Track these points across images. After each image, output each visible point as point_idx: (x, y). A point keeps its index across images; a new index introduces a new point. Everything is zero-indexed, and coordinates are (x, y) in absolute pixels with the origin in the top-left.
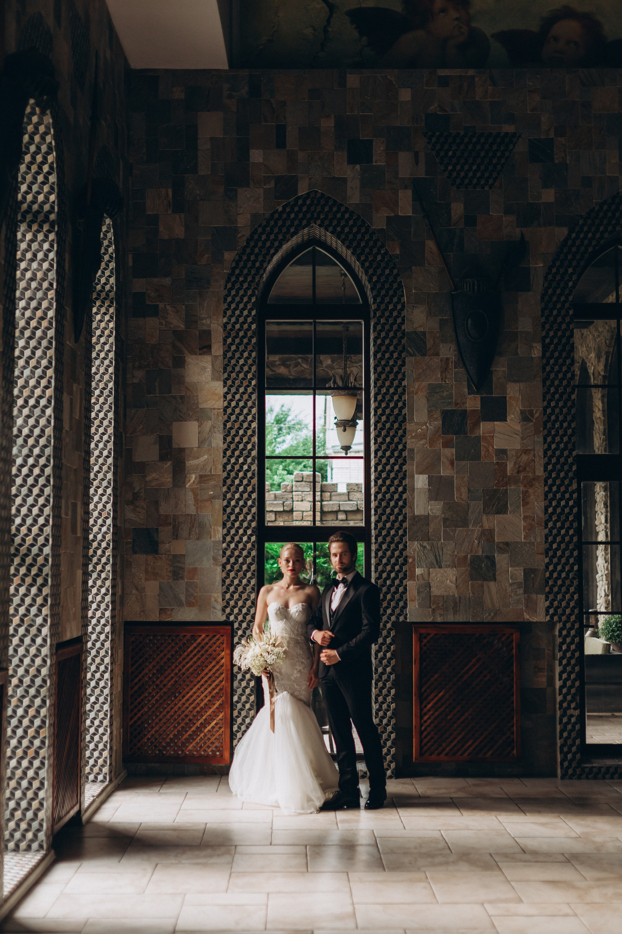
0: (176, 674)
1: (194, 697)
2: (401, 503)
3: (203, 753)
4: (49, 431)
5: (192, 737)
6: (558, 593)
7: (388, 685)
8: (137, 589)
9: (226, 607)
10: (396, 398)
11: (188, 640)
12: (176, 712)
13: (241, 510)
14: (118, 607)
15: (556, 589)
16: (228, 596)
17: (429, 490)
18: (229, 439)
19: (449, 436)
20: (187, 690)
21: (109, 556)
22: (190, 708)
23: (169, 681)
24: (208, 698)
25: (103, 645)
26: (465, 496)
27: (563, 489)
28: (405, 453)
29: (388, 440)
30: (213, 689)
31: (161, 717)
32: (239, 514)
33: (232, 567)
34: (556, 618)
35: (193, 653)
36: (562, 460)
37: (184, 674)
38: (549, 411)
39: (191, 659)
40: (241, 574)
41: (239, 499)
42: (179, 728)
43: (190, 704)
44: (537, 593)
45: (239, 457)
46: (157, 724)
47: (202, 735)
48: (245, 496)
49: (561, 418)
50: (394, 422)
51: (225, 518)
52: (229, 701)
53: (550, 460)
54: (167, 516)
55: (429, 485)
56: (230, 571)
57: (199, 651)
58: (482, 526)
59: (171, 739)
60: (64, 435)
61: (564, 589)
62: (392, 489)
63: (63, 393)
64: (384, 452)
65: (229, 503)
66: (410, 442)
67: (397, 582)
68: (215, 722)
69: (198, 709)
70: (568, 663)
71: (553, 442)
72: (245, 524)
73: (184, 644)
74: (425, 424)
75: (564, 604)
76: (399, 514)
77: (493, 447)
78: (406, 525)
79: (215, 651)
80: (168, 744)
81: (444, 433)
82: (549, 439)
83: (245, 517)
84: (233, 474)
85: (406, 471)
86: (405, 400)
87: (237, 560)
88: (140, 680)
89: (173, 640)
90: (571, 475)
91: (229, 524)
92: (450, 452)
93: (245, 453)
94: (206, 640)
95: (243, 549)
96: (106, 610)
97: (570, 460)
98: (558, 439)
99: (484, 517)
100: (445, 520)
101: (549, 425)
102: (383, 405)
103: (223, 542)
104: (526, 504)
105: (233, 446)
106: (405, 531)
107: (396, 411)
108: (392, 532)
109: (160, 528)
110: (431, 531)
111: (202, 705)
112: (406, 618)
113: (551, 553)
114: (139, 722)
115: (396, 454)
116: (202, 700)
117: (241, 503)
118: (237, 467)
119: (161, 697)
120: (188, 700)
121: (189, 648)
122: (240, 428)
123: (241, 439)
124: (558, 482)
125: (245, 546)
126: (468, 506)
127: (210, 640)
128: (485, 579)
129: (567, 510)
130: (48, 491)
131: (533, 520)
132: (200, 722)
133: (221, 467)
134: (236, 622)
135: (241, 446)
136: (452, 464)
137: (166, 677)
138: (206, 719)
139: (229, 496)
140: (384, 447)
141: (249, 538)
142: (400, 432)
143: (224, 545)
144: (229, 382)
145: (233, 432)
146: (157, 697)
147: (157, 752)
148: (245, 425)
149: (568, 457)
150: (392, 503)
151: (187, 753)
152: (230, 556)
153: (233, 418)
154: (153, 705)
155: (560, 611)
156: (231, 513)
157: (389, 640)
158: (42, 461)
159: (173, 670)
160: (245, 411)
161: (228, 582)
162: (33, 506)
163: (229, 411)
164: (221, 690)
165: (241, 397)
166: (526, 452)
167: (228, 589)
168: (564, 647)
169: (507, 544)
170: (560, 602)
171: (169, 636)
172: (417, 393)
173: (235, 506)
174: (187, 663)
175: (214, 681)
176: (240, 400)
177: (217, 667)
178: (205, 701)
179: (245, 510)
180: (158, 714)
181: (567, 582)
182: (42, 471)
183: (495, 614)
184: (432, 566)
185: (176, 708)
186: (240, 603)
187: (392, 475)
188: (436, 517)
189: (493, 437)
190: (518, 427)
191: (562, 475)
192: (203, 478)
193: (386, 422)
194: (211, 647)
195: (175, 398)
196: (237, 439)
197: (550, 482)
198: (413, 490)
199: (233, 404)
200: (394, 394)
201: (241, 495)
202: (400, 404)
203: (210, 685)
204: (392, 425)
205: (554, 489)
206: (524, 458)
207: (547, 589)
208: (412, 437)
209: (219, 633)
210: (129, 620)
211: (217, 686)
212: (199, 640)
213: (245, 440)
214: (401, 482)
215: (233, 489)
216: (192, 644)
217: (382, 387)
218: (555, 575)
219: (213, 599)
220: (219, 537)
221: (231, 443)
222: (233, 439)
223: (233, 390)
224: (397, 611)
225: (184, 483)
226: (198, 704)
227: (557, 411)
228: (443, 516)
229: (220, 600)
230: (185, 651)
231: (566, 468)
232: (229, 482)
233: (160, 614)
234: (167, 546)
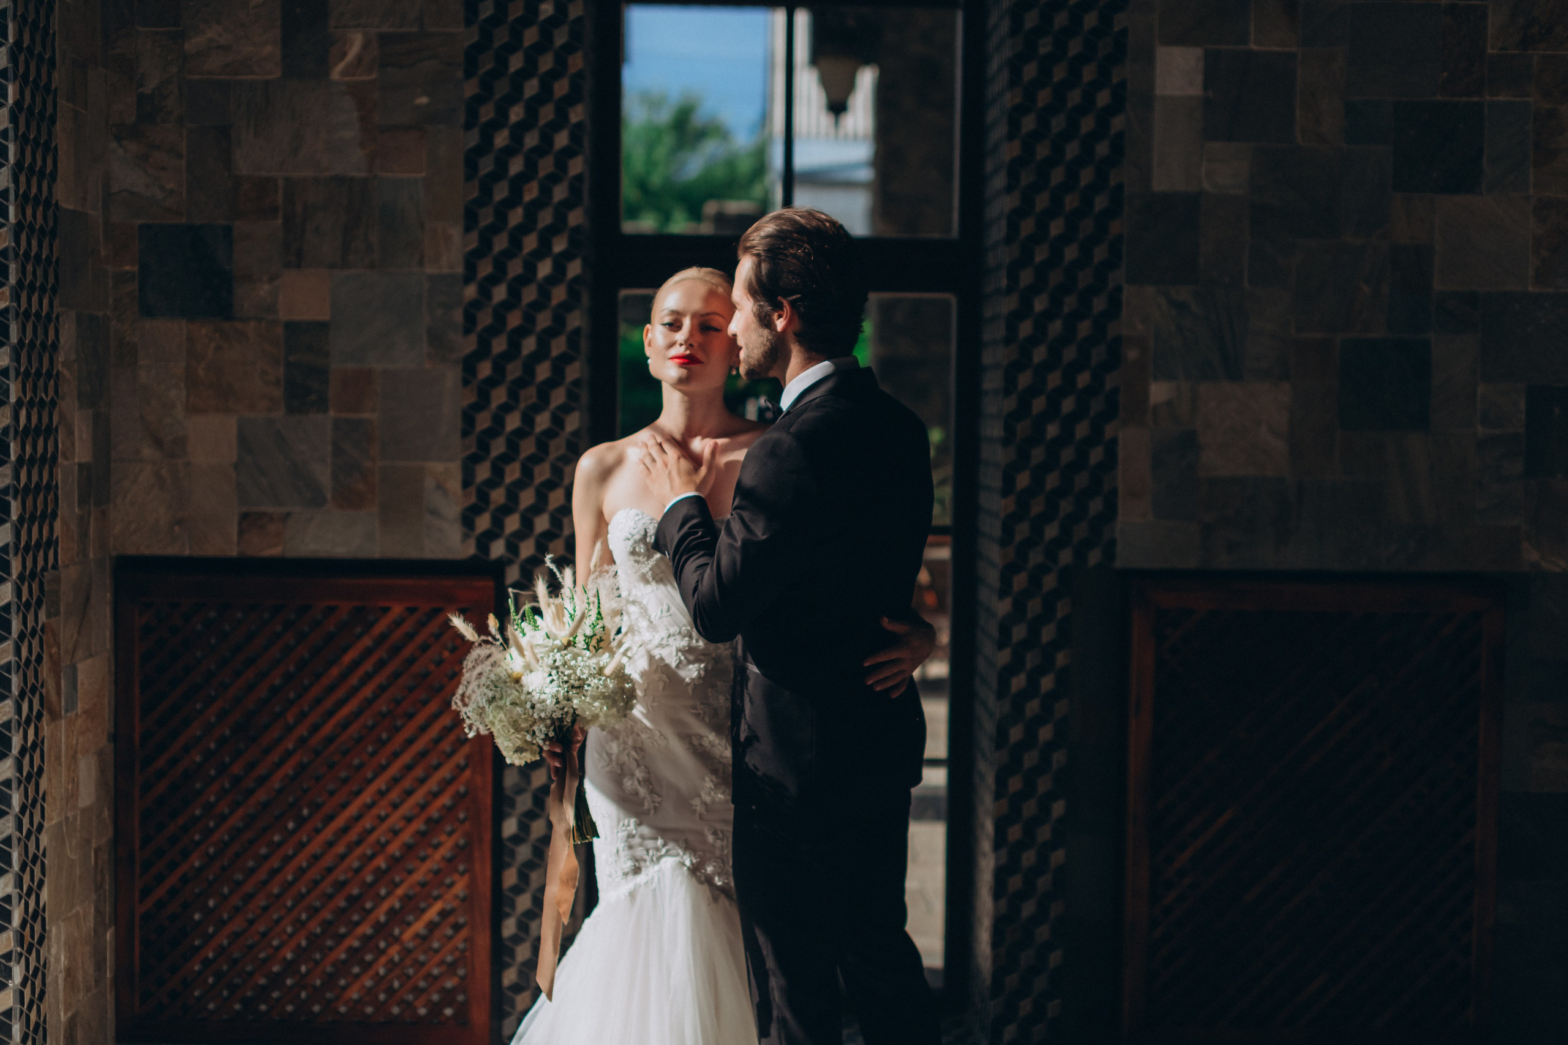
0: (302, 740)
1: (367, 823)
3: (397, 1012)
5: (358, 959)
7: (1044, 785)
8: (158, 443)
9: (475, 509)
11: (341, 626)
12: (302, 871)
13: (531, 165)
16: (483, 472)
17: (1207, 103)
20: (341, 795)
22: (354, 859)
23: (279, 765)
24: (419, 825)
26: (1331, 125)
30: (432, 798)
31: (249, 887)
32: (524, 178)
33: (500, 370)
35: (360, 672)
37: (330, 740)
39: (355, 690)
40: (529, 395)
41: (525, 126)
42: (315, 926)
43: (351, 847)
46: (237, 910)
47: (394, 952)
48: (546, 113)
51: (474, 191)
52: (488, 836)
54: (262, 185)
55: (1206, 86)
56: (492, 382)
58: (1387, 236)
59: (286, 964)
62: (1075, 97)
65: (487, 138)
67: (1082, 430)
68: (438, 906)
69: (381, 862)
72: (546, 218)
73: (329, 638)
76: (1093, 188)
78: (1119, 227)
80: (276, 981)
83: (546, 191)
84: (501, 35)
85: (1124, 32)
87: (514, 346)
88: (174, 762)
89: (288, 624)
91: (486, 218)
94: (407, 627)
99: (1397, 203)
100: (1258, 211)
103: (469, 278)
104: (1544, 157)
106: (1115, 250)
108: (1071, 253)
109: (239, 227)
110: (1205, 246)
111: (394, 849)
112: (1109, 552)
116: (396, 833)
119: (250, 819)
120: (345, 830)
121: (344, 652)
125: (544, 293)
126: (1342, 161)
127: (421, 624)
128: (1394, 423)
132: (385, 906)
133: (454, 10)
134: (510, 562)
137: (264, 753)
138: (406, 898)
139: (487, 113)
141: (560, 268)
143: (471, 291)
146: (236, 820)
147: (237, 1007)
150: (1072, 150)
151: (343, 1009)
152: (493, 331)
154: (223, 847)
156: (495, 177)
157: (1048, 633)
159: (289, 730)
161: (483, 421)
164: (459, 797)
167: (484, 447)
169: (1472, 300)
171: (277, 609)
173: (510, 151)
174: (341, 703)
178: (406, 837)
179: (546, 166)
180: (240, 877)
183: (1422, 544)
184: (1204, 372)
185: (302, 860)
186: (527, 498)
187: (1074, 47)
188: (1224, 201)
192: (390, 48)
194: (424, 648)
198: (1147, 101)
201: (532, 111)
203: (422, 781)
209: (450, 599)
210: (131, 551)
211: (446, 783)
212: (381, 627)
214: (1104, 73)
215: (502, 88)
216: (357, 638)
219: (429, 483)
220: (452, 260)
224: (1081, 531)
225: (323, 63)
226: (382, 847)
228: (1250, 196)
229: (455, 484)
230: (330, 664)
232: (487, 64)
233: (241, 533)
234: (264, 289)
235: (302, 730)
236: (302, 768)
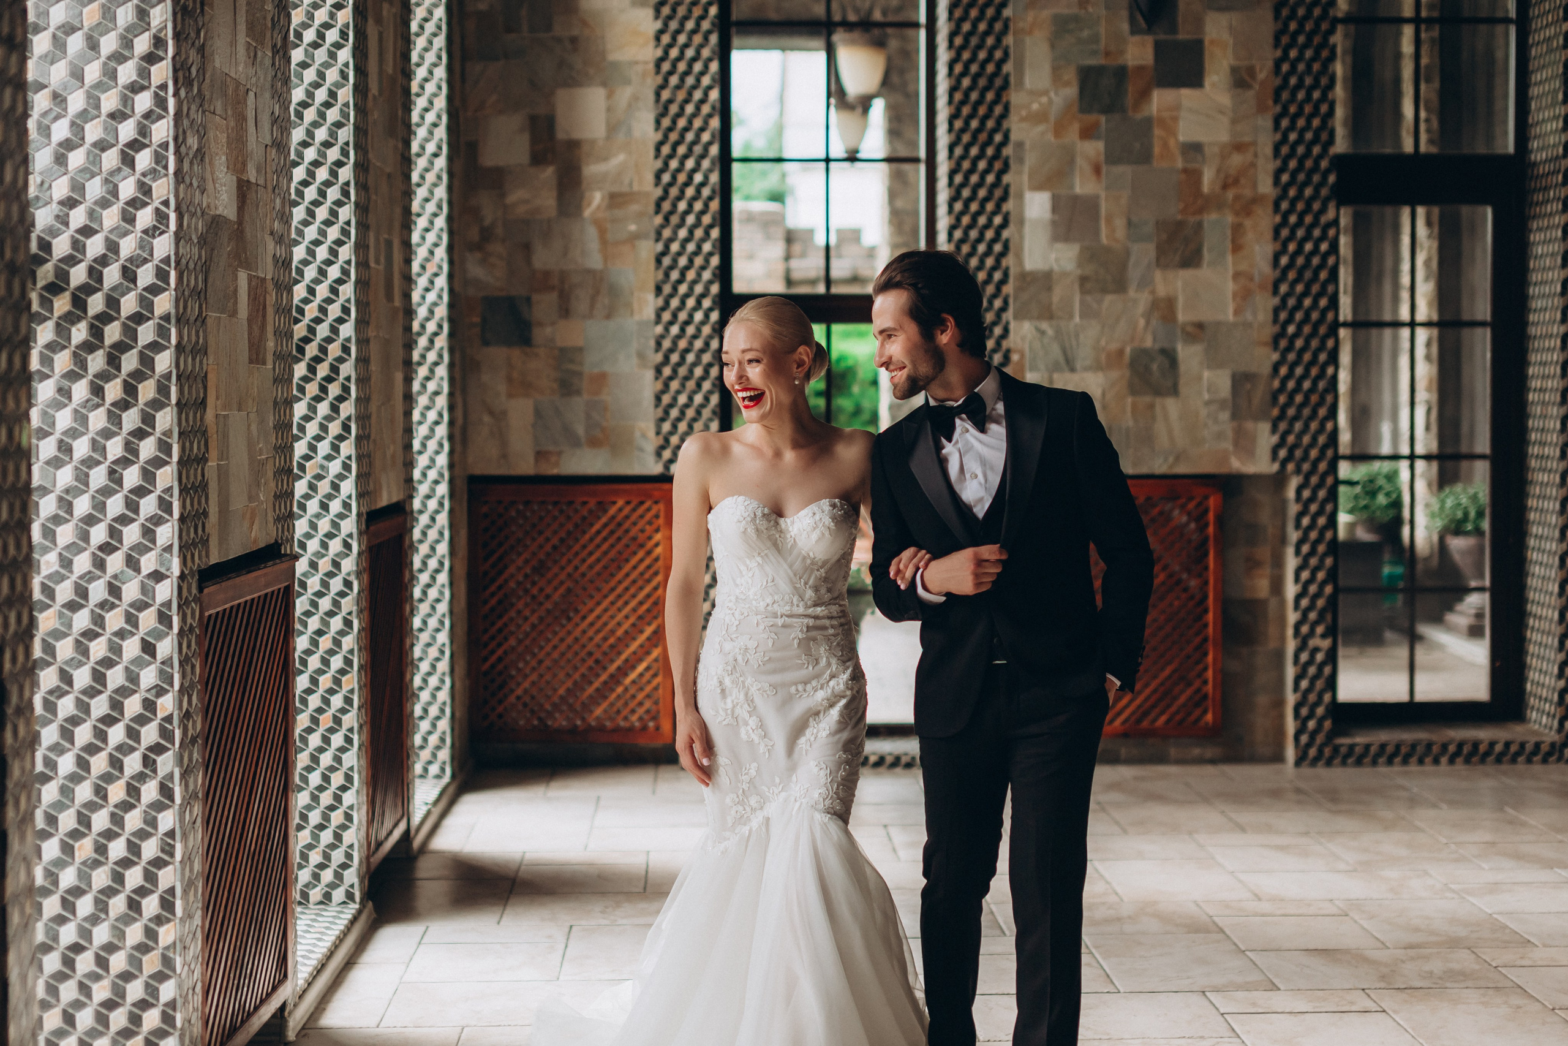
0: (569, 575)
1: (604, 618)
2: (998, 248)
3: (622, 724)
4: (346, 94)
5: (601, 694)
6: (1296, 418)
8: (491, 413)
9: (662, 448)
10: (990, 41)
11: (591, 512)
12: (569, 647)
13: (691, 261)
14: (458, 448)
15: (1291, 412)
16: (666, 427)
17: (1054, 223)
18: (666, 122)
19: (1092, 118)
20: (590, 604)
21: (442, 349)
22: (598, 638)
23: (556, 589)
24: (632, 620)
25: (433, 519)
26: (1121, 232)
27: (1308, 219)
28: (1007, 151)
29: (974, 124)
30: (641, 603)
31: (541, 655)
32: (687, 268)
33: (675, 371)
34: (1290, 467)
35: (601, 537)
36: (1309, 164)
37: (583, 575)
38: (1285, 67)
39: (598, 546)
40: (691, 385)
41: (687, 240)
42: (577, 676)
43: (597, 632)
44: (1256, 418)
45: (686, 157)
46: (534, 669)
47: (620, 689)
48: (699, 233)
49: (1308, 81)
50: (986, 89)
51: (660, 275)
53: (1285, 162)
54: (547, 274)
55: (1053, 212)
56: (671, 378)
57: (612, 532)
58: (1153, 292)
59: (562, 698)
60: (370, 103)
61: (1306, 412)
62: (982, 220)
63: (366, 20)
64: (967, 148)
65: (667, 247)
66: (1017, 128)
68: (644, 664)
69: (612, 640)
70: (1313, 552)
71: (1292, 127)
72: (699, 289)
73: (584, 518)
74: (1045, 93)
75: (1306, 439)
76: (994, 268)
77: (1177, 140)
78: (1008, 289)
79: (642, 531)
80: (556, 706)
81: (1082, 110)
82: (1285, 123)
83: (699, 275)
84: (674, 192)
85: (1008, 185)
86: (1007, 47)
87: (683, 358)
88: (500, 588)
89: (561, 511)
90: (1324, 192)
91: (667, 289)
92: (1094, 148)
93: (698, 149)
94: (626, 511)
95: (695, 337)
96: (437, 453)
97: (1324, 164)
98: (1301, 123)
99: (1158, 275)
100: (1083, 280)
101: (1285, 95)
102: (966, 55)
103: (657, 322)
104: (1237, 248)
105: (673, 137)
106: (1006, 302)
107: (990, 68)
109: (535, 297)
110: (1055, 299)
111: (620, 632)
113: (1283, 343)
114: (500, 667)
115: (990, 151)
116: (619, 624)
117: (691, 247)
118: (682, 178)
119: (541, 619)
121: (592, 525)
122: (687, 101)
123: (690, 122)
124: (1300, 206)
125: (699, 330)
126: (1127, 253)
127: (634, 510)
128: (1158, 392)
129: (1316, 261)
130: (346, 213)
131: (1251, 279)
132: (616, 665)
133: (650, 178)
135: (690, 137)
136: (1097, 170)
137: (549, 582)
138: (627, 660)
139: (667, 233)
140: (966, 138)
141: (707, 316)
142: (998, 110)
143: (659, 329)
144: (666, 10)
145: (674, 109)
146: (534, 619)
147: (536, 722)
148: (698, 95)
149: (1320, 157)
150: (982, 248)
151: (593, 723)
152: (671, 350)
153: (674, 80)
154: (527, 635)
155: (1298, 453)
156: (672, 268)
158: (333, 154)
159: (563, 568)
160: (698, 67)
161: (666, 399)
162: (317, 243)
163: (666, 67)
165: (690, 39)
166: (1239, 147)
167: (666, 413)
168: (1306, 521)
169: (1200, 326)
170: (1299, 437)
171: (556, 503)
172: (1030, 33)
173: (679, 254)
174: (591, 554)
175: (641, 588)
176: (686, 46)
177: (647, 562)
178: (626, 626)
179: (699, 261)
180: (536, 651)
181: (1314, 398)
182: (334, 174)
183: (1177, 459)
184: (1056, 368)
185: (569, 640)
187: (982, 193)
188: (1065, 274)
189: (1175, 119)
190: (1225, 99)
191: (1308, 192)
192: (616, 200)
193: (971, 89)
194: (635, 524)
195: (559, 40)
196: (682, 123)
197: (1284, 205)
198: (1021, 222)
199: (674, 53)
200: (987, 33)
201: (691, 232)
202: (998, 54)
203: (634, 596)
204: (982, 96)
205: (1293, 219)
206: (1237, 160)
207: (1275, 412)
208: (1023, 119)
209: (650, 496)
210: (476, 473)
211: (648, 596)
212: (612, 511)
213: (697, 123)
214: (998, 207)
215: (675, 219)
216: (599, 518)
217: (962, 19)
218: (1291, 385)
219: (637, 434)
220: (649, 313)
221: (670, 129)
222: (674, 122)
223: (674, 25)
225: (579, 209)
226: (613, 632)
227: (1301, 67)
228: (1079, 272)
229: (651, 433)
230: (584, 532)
231: (1316, 178)
232: (666, 206)
233: (537, 461)
234: (548, 330)
235: (570, 569)
236: (569, 590)
